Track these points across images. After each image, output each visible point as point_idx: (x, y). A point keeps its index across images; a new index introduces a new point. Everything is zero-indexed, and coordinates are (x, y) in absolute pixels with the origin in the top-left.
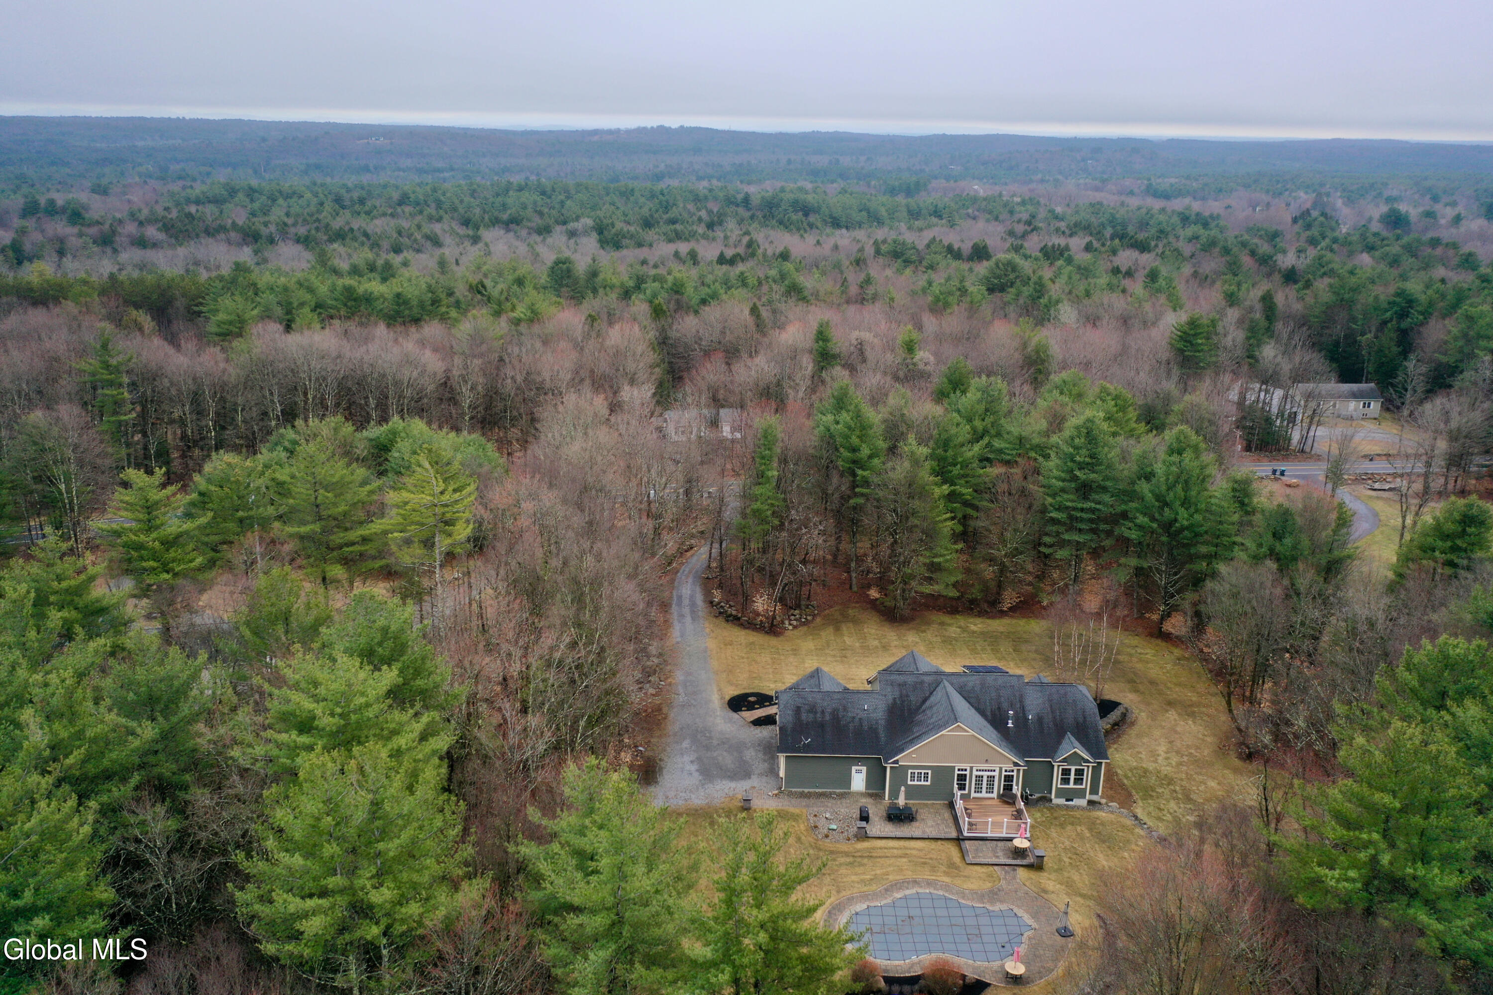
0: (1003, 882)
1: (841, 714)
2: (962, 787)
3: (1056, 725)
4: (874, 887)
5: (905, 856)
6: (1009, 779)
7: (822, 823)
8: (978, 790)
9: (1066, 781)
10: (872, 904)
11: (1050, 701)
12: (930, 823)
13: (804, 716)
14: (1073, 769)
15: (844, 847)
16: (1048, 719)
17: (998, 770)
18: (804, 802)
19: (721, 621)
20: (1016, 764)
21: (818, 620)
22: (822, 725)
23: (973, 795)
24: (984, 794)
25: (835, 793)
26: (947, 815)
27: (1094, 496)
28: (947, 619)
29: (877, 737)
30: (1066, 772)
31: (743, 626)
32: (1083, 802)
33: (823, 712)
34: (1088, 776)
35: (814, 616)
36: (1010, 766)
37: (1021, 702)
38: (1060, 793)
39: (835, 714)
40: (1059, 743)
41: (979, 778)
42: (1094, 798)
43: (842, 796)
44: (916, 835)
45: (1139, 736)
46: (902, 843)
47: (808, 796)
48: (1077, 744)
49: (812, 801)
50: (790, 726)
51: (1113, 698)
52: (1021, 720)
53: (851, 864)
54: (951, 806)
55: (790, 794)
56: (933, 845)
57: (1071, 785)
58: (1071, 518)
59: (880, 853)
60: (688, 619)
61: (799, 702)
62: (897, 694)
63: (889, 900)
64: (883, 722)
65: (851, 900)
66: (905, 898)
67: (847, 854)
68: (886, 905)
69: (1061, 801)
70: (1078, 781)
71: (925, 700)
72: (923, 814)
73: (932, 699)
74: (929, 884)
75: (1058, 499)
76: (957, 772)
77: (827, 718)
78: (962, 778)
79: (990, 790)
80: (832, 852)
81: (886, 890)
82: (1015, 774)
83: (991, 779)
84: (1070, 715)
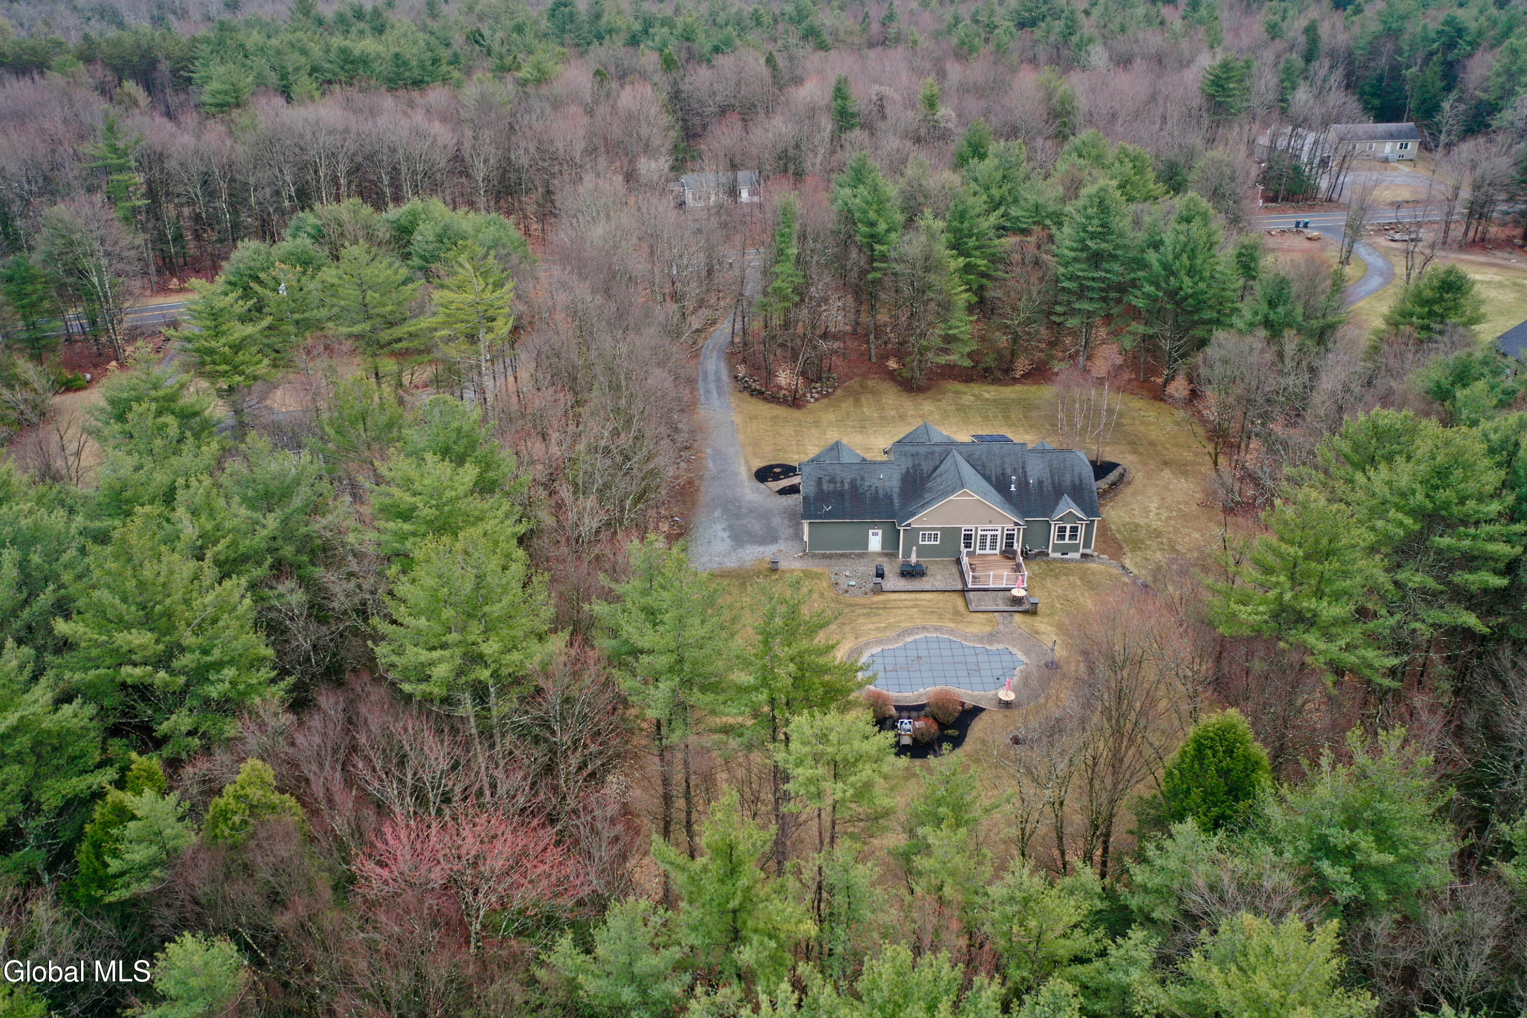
0: (1001, 626)
1: (859, 483)
2: (968, 545)
3: (1054, 487)
4: (888, 633)
5: (916, 606)
6: (1010, 537)
7: (841, 580)
8: (983, 547)
9: (1062, 537)
10: (886, 648)
11: (1050, 465)
12: (939, 577)
13: (825, 487)
14: (1068, 526)
15: (862, 600)
16: (1047, 483)
17: (1000, 529)
18: (826, 562)
19: (746, 394)
20: (1016, 524)
21: (839, 392)
22: (841, 494)
23: (978, 552)
24: (988, 551)
25: (853, 554)
26: (954, 569)
27: (1106, 266)
28: (961, 387)
29: (892, 503)
30: (1062, 530)
31: (766, 399)
32: (1077, 556)
33: (842, 482)
34: (1081, 533)
35: (835, 388)
36: (1011, 526)
37: (1023, 467)
38: (1056, 548)
39: (853, 483)
40: (1057, 503)
41: (984, 537)
42: (1087, 551)
43: (860, 556)
44: (927, 587)
45: (1135, 494)
46: (913, 595)
47: (830, 557)
48: (1072, 504)
49: (833, 561)
50: (812, 495)
51: (1113, 459)
52: (1023, 484)
53: (868, 614)
54: (958, 562)
55: (814, 556)
56: (941, 596)
57: (1067, 541)
58: (1082, 287)
59: (894, 604)
60: (714, 394)
61: (820, 473)
62: (910, 464)
63: (901, 644)
64: (897, 490)
65: (867, 645)
66: (915, 641)
67: (864, 606)
69: (1058, 555)
70: (1073, 537)
71: (935, 469)
72: (932, 569)
73: (942, 467)
74: (936, 629)
75: (1070, 269)
76: (963, 532)
77: (846, 487)
78: (968, 537)
79: (993, 547)
80: (851, 605)
81: (899, 635)
82: (1016, 532)
83: (994, 537)
84: (1068, 478)
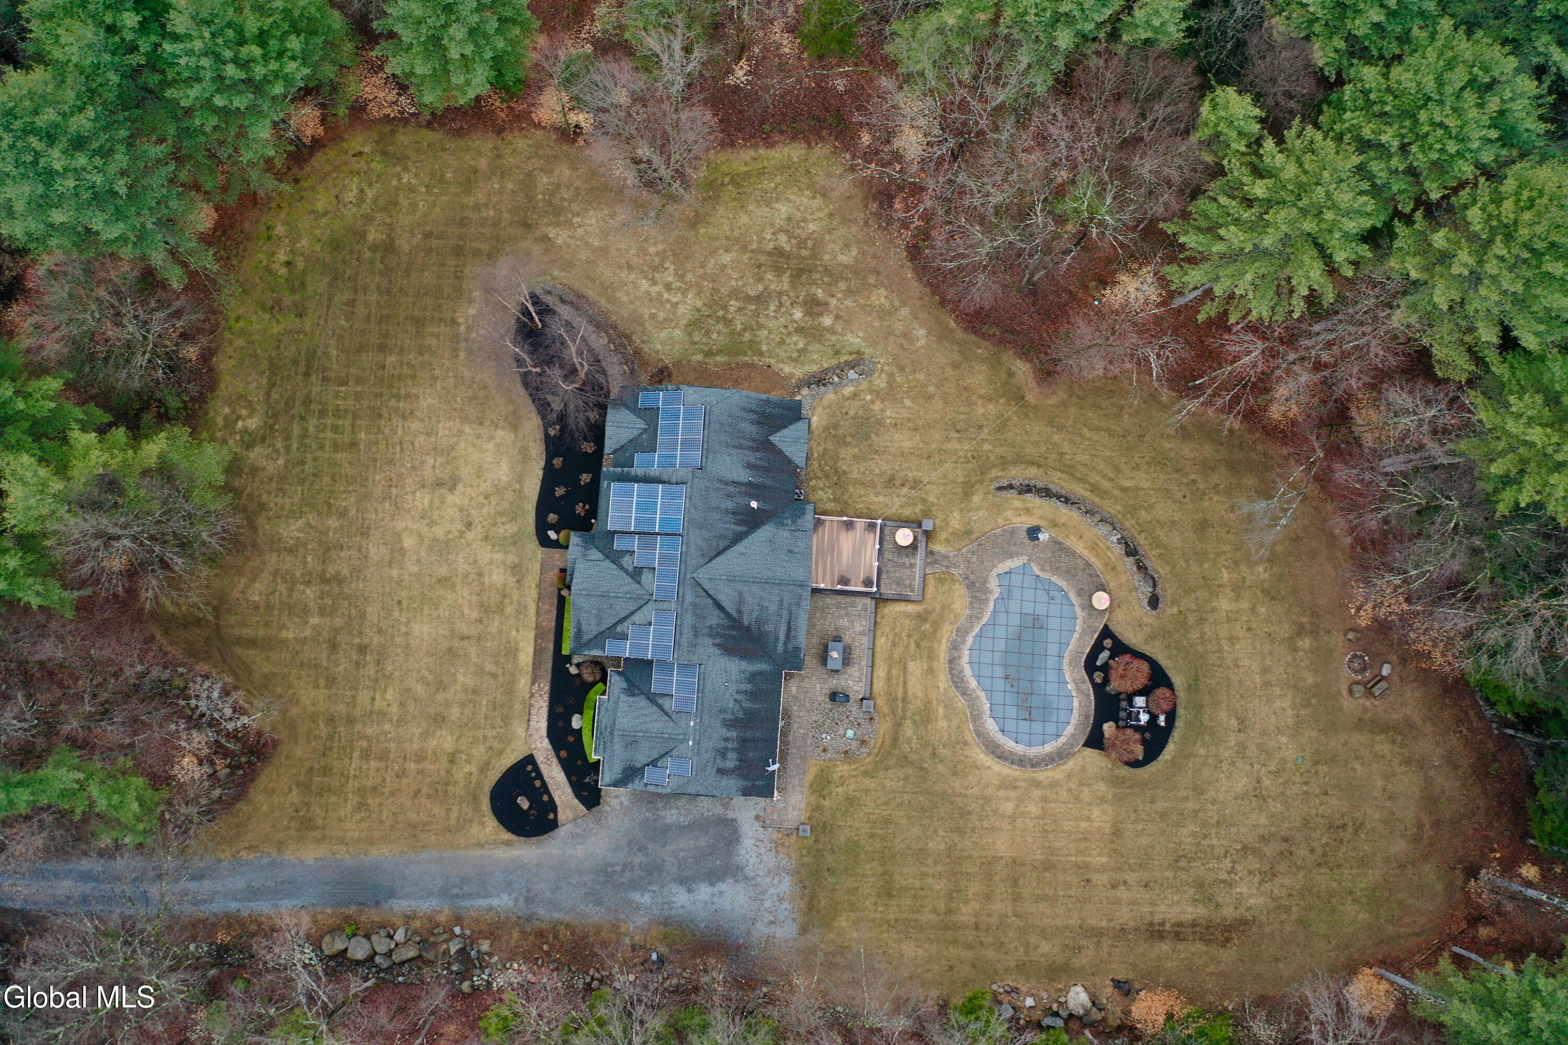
1: (729, 716)
3: (757, 450)
4: (960, 706)
5: (904, 663)
10: (988, 712)
11: (727, 445)
13: (731, 764)
15: (885, 725)
16: (753, 458)
22: (743, 741)
29: (761, 673)
33: (726, 740)
37: (726, 483)
39: (730, 724)
40: (780, 452)
44: (864, 641)
46: (880, 662)
50: (741, 783)
52: (753, 490)
56: (883, 628)
59: (897, 688)
61: (711, 770)
62: (708, 641)
63: (982, 695)
64: (744, 665)
67: (900, 725)
68: (990, 699)
74: (957, 649)
77: (733, 734)
81: (964, 694)
84: (750, 429)
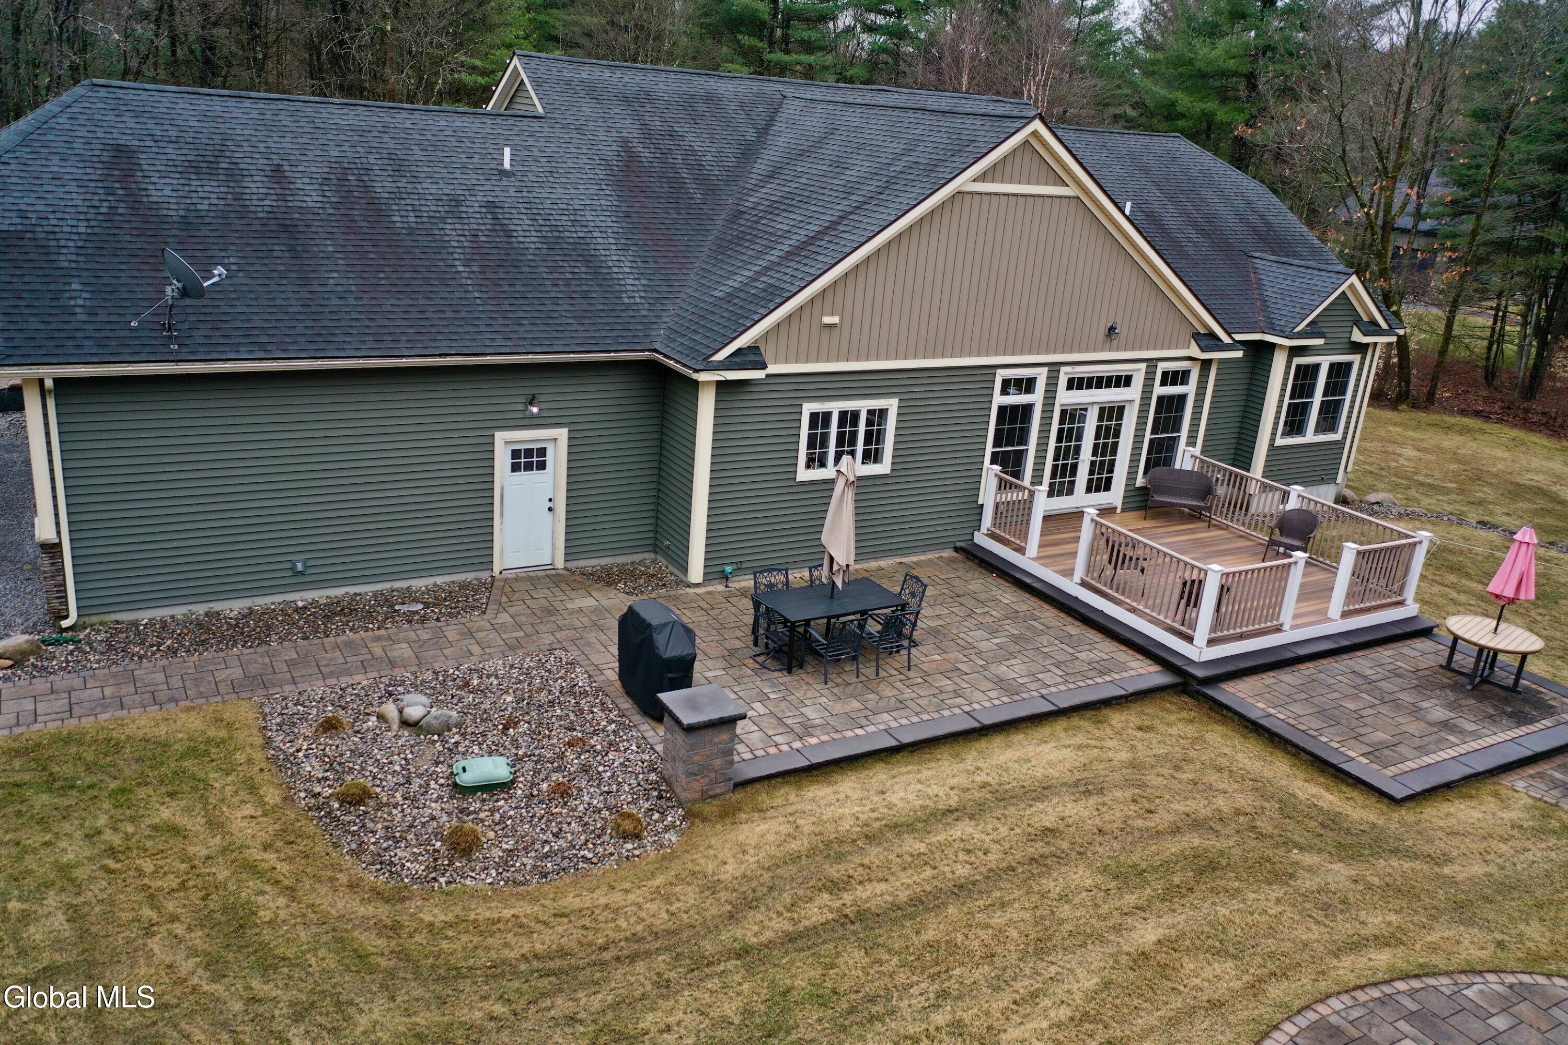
1: (383, 185)
2: (1009, 466)
6: (1170, 408)
8: (1064, 476)
9: (1298, 418)
12: (984, 640)
14: (1325, 364)
16: (1174, 219)
17: (1139, 373)
20: (1208, 340)
22: (285, 229)
24: (1079, 498)
25: (408, 596)
30: (1305, 380)
33: (277, 174)
34: (1355, 392)
36: (1181, 356)
38: (1277, 470)
41: (1074, 421)
64: (607, 220)
70: (1329, 414)
71: (748, 153)
76: (999, 400)
77: (312, 197)
78: (1014, 423)
79: (1101, 472)
82: (1190, 389)
83: (1112, 419)
